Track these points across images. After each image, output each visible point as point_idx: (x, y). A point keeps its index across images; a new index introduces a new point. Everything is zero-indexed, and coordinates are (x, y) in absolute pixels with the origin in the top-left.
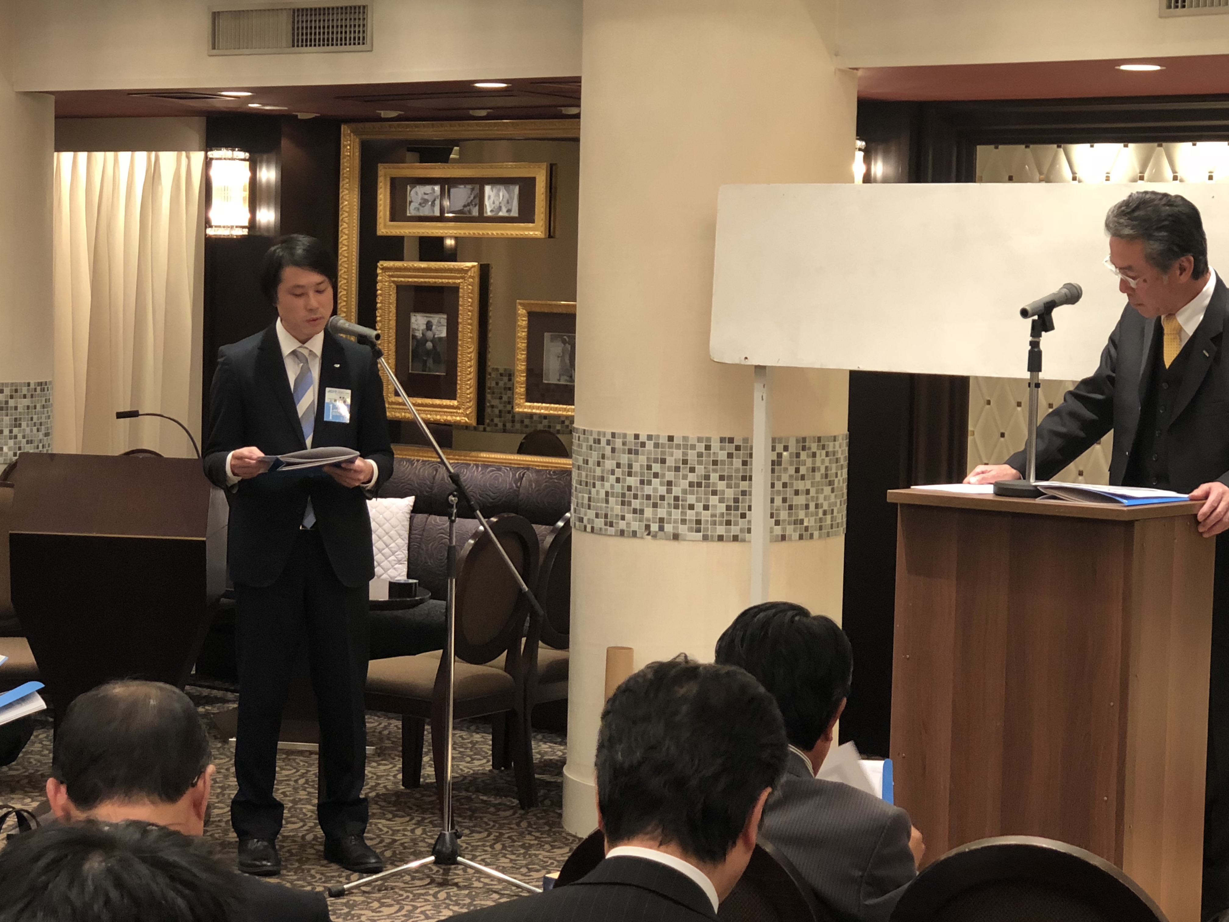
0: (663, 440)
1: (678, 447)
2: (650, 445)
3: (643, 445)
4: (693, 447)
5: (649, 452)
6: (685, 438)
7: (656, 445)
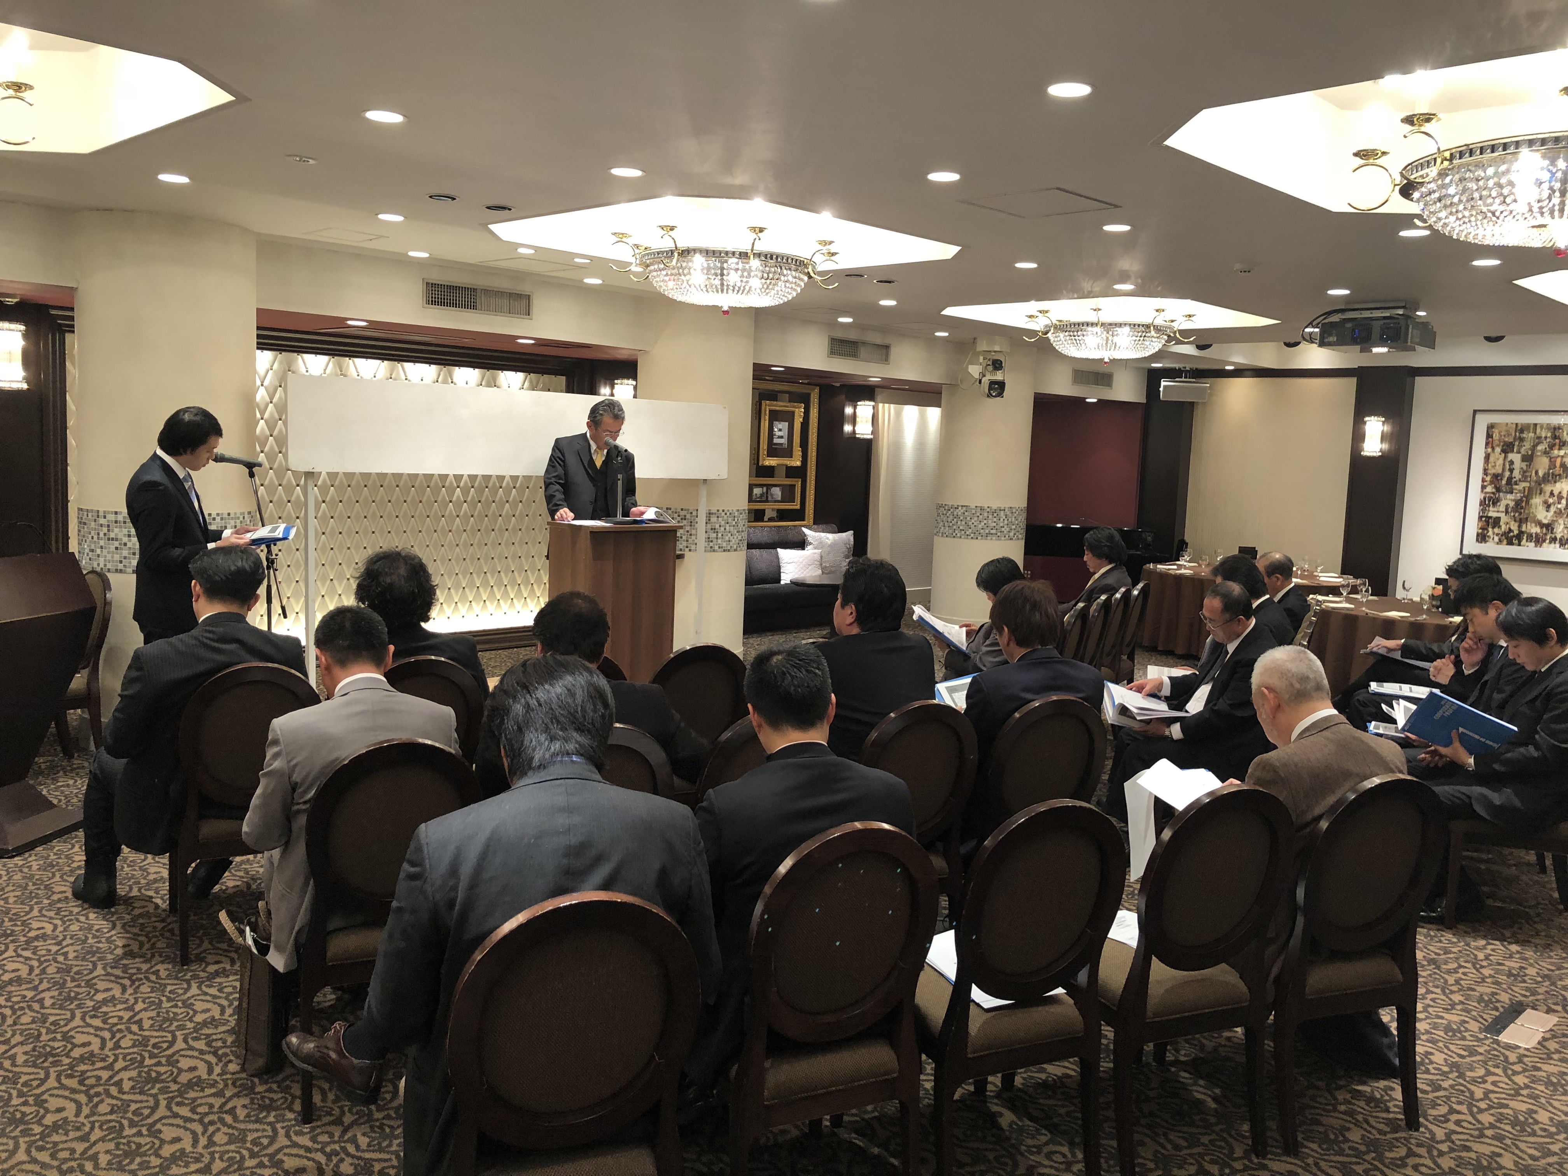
0: (226, 516)
1: (232, 518)
2: (218, 519)
3: (214, 519)
4: (239, 518)
5: (218, 523)
6: (235, 514)
7: (222, 519)
